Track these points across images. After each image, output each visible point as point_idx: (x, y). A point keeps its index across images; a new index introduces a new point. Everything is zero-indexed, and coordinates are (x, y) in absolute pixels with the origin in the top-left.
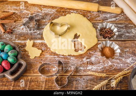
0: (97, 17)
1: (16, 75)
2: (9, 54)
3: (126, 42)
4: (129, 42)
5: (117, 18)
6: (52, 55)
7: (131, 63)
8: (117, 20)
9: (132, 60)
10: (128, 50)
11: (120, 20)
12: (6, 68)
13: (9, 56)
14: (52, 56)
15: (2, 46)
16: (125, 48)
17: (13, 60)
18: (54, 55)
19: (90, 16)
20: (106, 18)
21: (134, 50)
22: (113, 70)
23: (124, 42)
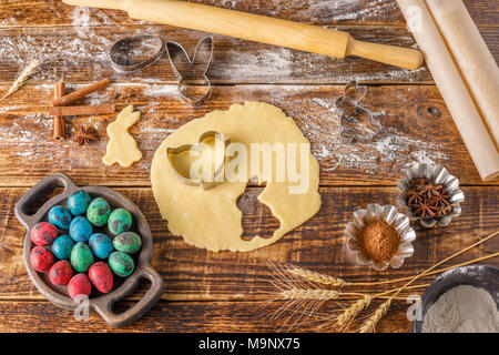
0: (299, 9)
1: (126, 316)
2: (117, 243)
3: (380, 88)
4: (391, 87)
5: (361, 12)
6: (160, 127)
7: (386, 153)
8: (360, 17)
9: (393, 143)
10: (384, 113)
11: (371, 19)
12: (101, 288)
13: (115, 250)
14: (161, 130)
15: (100, 218)
16: (376, 106)
17: (123, 266)
18: (168, 128)
19: (279, 8)
20: (329, 11)
21: (402, 115)
22: (332, 172)
23: (374, 88)
